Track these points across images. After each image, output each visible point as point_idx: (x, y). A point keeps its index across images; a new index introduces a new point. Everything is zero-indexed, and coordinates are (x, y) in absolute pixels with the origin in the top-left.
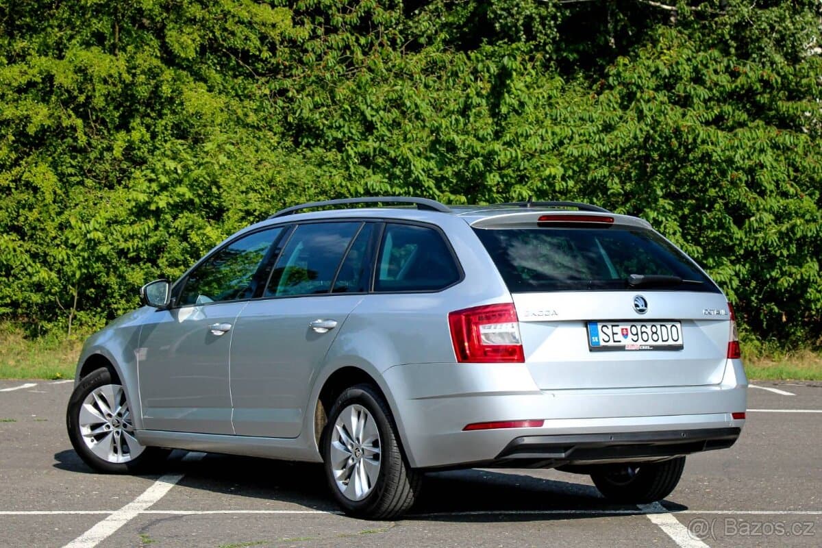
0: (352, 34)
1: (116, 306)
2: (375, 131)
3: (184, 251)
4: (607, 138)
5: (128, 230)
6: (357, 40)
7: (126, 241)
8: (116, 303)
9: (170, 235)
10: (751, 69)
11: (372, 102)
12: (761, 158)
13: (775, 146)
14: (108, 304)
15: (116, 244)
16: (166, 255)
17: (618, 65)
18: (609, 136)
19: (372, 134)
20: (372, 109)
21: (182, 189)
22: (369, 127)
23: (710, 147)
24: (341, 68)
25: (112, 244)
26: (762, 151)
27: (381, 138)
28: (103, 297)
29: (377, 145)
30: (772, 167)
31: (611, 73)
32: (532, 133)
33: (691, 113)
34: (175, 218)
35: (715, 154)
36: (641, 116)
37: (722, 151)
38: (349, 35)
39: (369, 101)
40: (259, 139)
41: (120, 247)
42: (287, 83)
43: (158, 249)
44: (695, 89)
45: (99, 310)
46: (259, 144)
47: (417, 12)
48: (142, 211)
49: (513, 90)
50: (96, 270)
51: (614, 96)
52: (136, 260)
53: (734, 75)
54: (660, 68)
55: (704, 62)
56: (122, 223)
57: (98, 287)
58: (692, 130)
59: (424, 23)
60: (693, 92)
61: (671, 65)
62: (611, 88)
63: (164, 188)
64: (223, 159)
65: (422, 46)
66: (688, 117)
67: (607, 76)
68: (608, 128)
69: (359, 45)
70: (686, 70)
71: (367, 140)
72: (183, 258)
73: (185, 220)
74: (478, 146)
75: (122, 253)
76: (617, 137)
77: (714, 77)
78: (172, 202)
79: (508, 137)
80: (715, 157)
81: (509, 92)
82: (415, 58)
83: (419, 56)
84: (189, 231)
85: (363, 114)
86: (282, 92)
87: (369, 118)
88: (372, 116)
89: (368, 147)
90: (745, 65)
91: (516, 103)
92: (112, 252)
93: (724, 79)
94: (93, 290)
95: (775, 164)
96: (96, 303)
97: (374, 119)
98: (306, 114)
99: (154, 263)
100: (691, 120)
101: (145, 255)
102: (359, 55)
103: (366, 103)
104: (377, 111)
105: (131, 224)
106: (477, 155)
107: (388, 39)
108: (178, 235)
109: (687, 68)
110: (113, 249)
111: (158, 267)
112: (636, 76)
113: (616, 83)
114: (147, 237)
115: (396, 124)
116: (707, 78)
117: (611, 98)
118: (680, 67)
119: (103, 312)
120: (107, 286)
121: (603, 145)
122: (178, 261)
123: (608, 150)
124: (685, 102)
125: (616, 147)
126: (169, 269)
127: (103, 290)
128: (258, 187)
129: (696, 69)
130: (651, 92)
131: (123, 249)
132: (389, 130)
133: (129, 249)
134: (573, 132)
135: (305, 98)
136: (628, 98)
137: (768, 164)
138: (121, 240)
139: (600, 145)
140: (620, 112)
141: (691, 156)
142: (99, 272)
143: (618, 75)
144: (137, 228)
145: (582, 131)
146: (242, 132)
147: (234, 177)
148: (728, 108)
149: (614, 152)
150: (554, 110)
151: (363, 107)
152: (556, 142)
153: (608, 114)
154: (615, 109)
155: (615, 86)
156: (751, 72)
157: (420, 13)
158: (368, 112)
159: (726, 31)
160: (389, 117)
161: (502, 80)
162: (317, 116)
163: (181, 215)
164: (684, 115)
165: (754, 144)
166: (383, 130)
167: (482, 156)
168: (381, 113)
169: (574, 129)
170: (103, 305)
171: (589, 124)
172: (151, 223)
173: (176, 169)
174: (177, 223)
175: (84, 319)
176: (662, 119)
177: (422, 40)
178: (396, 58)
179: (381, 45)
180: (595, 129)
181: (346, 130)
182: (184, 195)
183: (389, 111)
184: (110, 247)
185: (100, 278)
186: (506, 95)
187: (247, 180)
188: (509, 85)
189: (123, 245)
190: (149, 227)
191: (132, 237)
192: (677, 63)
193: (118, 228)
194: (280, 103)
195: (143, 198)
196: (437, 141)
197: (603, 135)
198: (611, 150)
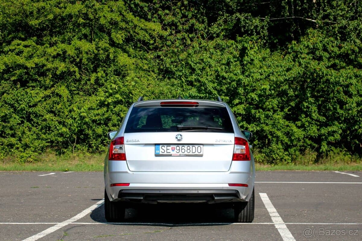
0: (186, 33)
1: (91, 142)
2: (195, 72)
3: (118, 120)
4: (287, 74)
5: (96, 112)
6: (188, 36)
7: (95, 116)
8: (92, 141)
9: (113, 114)
10: (346, 45)
12: (351, 81)
13: (356, 76)
14: (89, 142)
15: (91, 118)
16: (111, 122)
17: (292, 44)
18: (288, 73)
19: (194, 73)
20: (194, 63)
21: (117, 96)
22: (193, 70)
23: (329, 77)
24: (182, 47)
25: (90, 118)
26: (351, 78)
27: (198, 75)
28: (87, 139)
29: (195, 77)
30: (356, 84)
31: (289, 47)
32: (256, 71)
33: (322, 63)
34: (115, 107)
35: (331, 80)
36: (300, 64)
37: (335, 78)
38: (185, 33)
39: (193, 60)
40: (149, 76)
41: (93, 119)
42: (160, 53)
43: (108, 119)
44: (323, 53)
45: (85, 144)
46: (150, 78)
47: (212, 24)
48: (102, 104)
49: (249, 54)
50: (84, 128)
52: (100, 124)
53: (340, 47)
54: (309, 45)
55: (327, 42)
56: (94, 109)
57: (85, 135)
58: (320, 70)
59: (215, 29)
60: (322, 55)
61: (314, 44)
62: (290, 53)
63: (111, 95)
64: (133, 83)
65: (214, 37)
66: (320, 65)
67: (288, 49)
68: (288, 70)
69: (189, 37)
70: (320, 46)
71: (192, 75)
72: (118, 123)
73: (119, 108)
74: (234, 77)
75: (94, 121)
76: (291, 73)
77: (332, 49)
78: (113, 101)
79: (247, 74)
81: (247, 55)
82: (211, 43)
83: (213, 42)
84: (120, 112)
85: (190, 65)
86: (159, 57)
87: (193, 67)
88: (194, 66)
89: (192, 78)
90: (344, 43)
91: (250, 60)
92: (90, 121)
93: (336, 49)
94: (83, 136)
95: (357, 83)
96: (84, 141)
97: (195, 67)
98: (168, 65)
99: (106, 124)
100: (321, 67)
101: (103, 122)
102: (189, 42)
103: (192, 61)
104: (196, 64)
105: (98, 109)
106: (234, 81)
107: (201, 35)
108: (116, 114)
109: (320, 45)
110: (90, 119)
111: (108, 127)
112: (299, 48)
113: (291, 51)
114: (104, 114)
115: (203, 69)
116: (329, 49)
117: (289, 57)
118: (317, 45)
119: (86, 145)
120: (88, 134)
121: (286, 76)
122: (116, 124)
123: (288, 78)
124: (320, 59)
125: (291, 77)
126: (112, 127)
128: (148, 95)
129: (324, 45)
130: (305, 55)
131: (94, 120)
132: (201, 71)
133: (96, 119)
134: (273, 71)
135: (167, 59)
137: (354, 83)
138: (93, 116)
139: (284, 77)
140: (293, 63)
141: (322, 80)
142: (85, 129)
143: (292, 48)
144: (100, 111)
145: (277, 71)
146: (142, 73)
147: (139, 90)
148: (337, 61)
149: (290, 79)
150: (266, 63)
151: (190, 62)
152: (267, 75)
153: (288, 64)
154: (291, 62)
155: (291, 52)
156: (347, 46)
157: (214, 24)
158: (192, 64)
159: (336, 30)
160: (201, 66)
161: (243, 52)
162: (172, 66)
163: (117, 106)
164: (319, 64)
165: (347, 75)
166: (199, 72)
167: (236, 81)
168: (198, 65)
169: (274, 70)
170: (86, 142)
171: (280, 67)
172: (105, 109)
173: (115, 88)
174: (115, 109)
175: (79, 147)
176: (309, 65)
177: (215, 35)
178: (204, 43)
179: (198, 38)
180: (282, 70)
181: (184, 72)
182: (118, 98)
183: (201, 64)
184: (89, 119)
185: (85, 131)
186: (246, 57)
187: (143, 92)
188: (247, 52)
189: (94, 118)
191: (98, 115)
192: (316, 43)
193: (92, 111)
194: (158, 61)
195: (103, 99)
196: (218, 75)
197: (286, 72)
198: (289, 78)
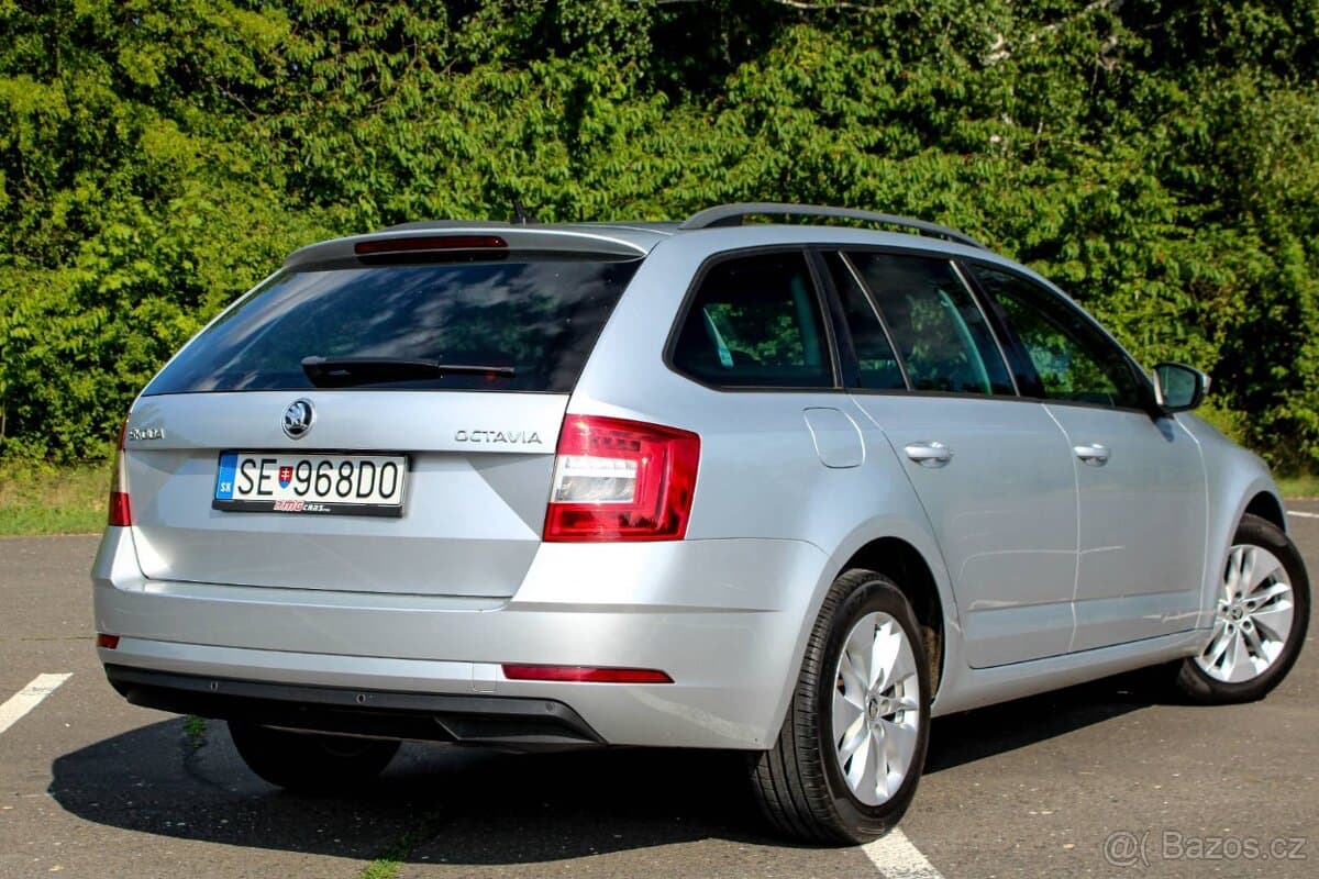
0: (379, 52)
1: (59, 429)
2: (412, 181)
3: (148, 350)
4: (728, 174)
5: (71, 323)
6: (385, 60)
7: (68, 339)
8: (60, 425)
9: (132, 328)
10: (924, 75)
11: (407, 141)
12: (942, 197)
13: (962, 178)
14: (49, 426)
15: (54, 343)
16: (126, 356)
17: (741, 76)
18: (731, 171)
19: (408, 184)
20: (407, 150)
21: (141, 265)
22: (404, 176)
23: (871, 182)
24: (364, 98)
25: (49, 343)
26: (944, 185)
27: (422, 190)
28: (43, 417)
29: (413, 198)
30: (957, 209)
31: (732, 86)
32: (623, 168)
33: (845, 136)
34: (136, 304)
35: (879, 192)
36: (775, 141)
37: (889, 188)
38: (373, 53)
39: (402, 141)
40: (255, 196)
41: (61, 347)
42: (291, 120)
43: (116, 348)
44: (848, 103)
45: (38, 435)
46: (256, 203)
47: (466, 19)
48: (89, 297)
49: (598, 112)
50: (31, 380)
51: (737, 117)
52: (84, 365)
53: (899, 84)
54: (800, 76)
55: (860, 67)
56: (64, 314)
57: (35, 403)
58: (846, 157)
59: (475, 34)
60: (845, 108)
61: (815, 72)
62: (733, 106)
63: (118, 264)
64: (195, 221)
65: (473, 64)
66: (840, 142)
67: (725, 93)
68: (730, 161)
69: (388, 66)
70: (835, 80)
71: (403, 193)
72: (147, 359)
73: (150, 307)
74: (548, 190)
75: (65, 356)
76: (743, 172)
77: (873, 90)
78: (129, 283)
79: (591, 178)
80: (879, 196)
81: (592, 115)
82: (463, 81)
83: (468, 77)
84: (154, 323)
85: (396, 158)
86: (287, 133)
87: (404, 163)
88: (408, 160)
89: (403, 202)
90: (915, 70)
91: (601, 129)
92: (50, 355)
93: (886, 92)
94: (28, 408)
95: (960, 205)
96: (34, 424)
97: (411, 164)
98: (318, 161)
99: (108, 366)
100: (846, 144)
101: (97, 358)
102: (388, 80)
103: (399, 143)
104: (414, 152)
105: (79, 313)
106: (547, 201)
107: (428, 57)
108: (142, 328)
109: (836, 76)
110: (51, 350)
111: (116, 373)
112: (766, 87)
113: (739, 99)
114: (98, 331)
115: (439, 170)
116: (863, 91)
117: (733, 119)
118: (826, 75)
119: (42, 438)
120: (46, 403)
121: (725, 183)
122: (141, 364)
123: (731, 191)
124: (833, 121)
125: (743, 185)
126: (129, 375)
127: (42, 407)
128: (250, 260)
129: (848, 81)
130: (788, 109)
131: (64, 350)
132: (431, 178)
133: (71, 350)
134: (682, 167)
135: (317, 140)
136: (756, 120)
137: (951, 205)
138: (62, 337)
139: (720, 184)
140: (746, 139)
141: (846, 195)
142: (35, 383)
143: (742, 88)
144: (82, 321)
145: (695, 165)
146: (230, 188)
147: (219, 246)
148: (894, 130)
149: (739, 193)
150: (656, 138)
151: (395, 149)
152: (659, 182)
153: (730, 141)
154: (738, 135)
155: (738, 104)
156: (922, 79)
157: (470, 21)
158: (402, 155)
159: (886, 25)
160: (430, 161)
161: (578, 101)
162: (333, 163)
163: (144, 301)
164: (835, 139)
165: (933, 176)
166: (425, 180)
167: (555, 203)
168: (420, 155)
169: (684, 164)
170: (43, 427)
171: (703, 155)
172: (102, 313)
173: (131, 237)
174: (138, 311)
175: (17, 448)
176: (803, 142)
177: (474, 57)
178: (439, 84)
179: (418, 65)
180: (713, 162)
181: (372, 179)
182: (145, 272)
183: (430, 153)
184: (47, 347)
185: (36, 391)
186: (588, 118)
187: (235, 250)
188: (591, 104)
189: (63, 345)
190: (99, 319)
191: (76, 332)
192: (823, 69)
193: (59, 320)
194: (284, 146)
195: (90, 276)
196: (491, 186)
197: (723, 170)
198: (736, 190)
